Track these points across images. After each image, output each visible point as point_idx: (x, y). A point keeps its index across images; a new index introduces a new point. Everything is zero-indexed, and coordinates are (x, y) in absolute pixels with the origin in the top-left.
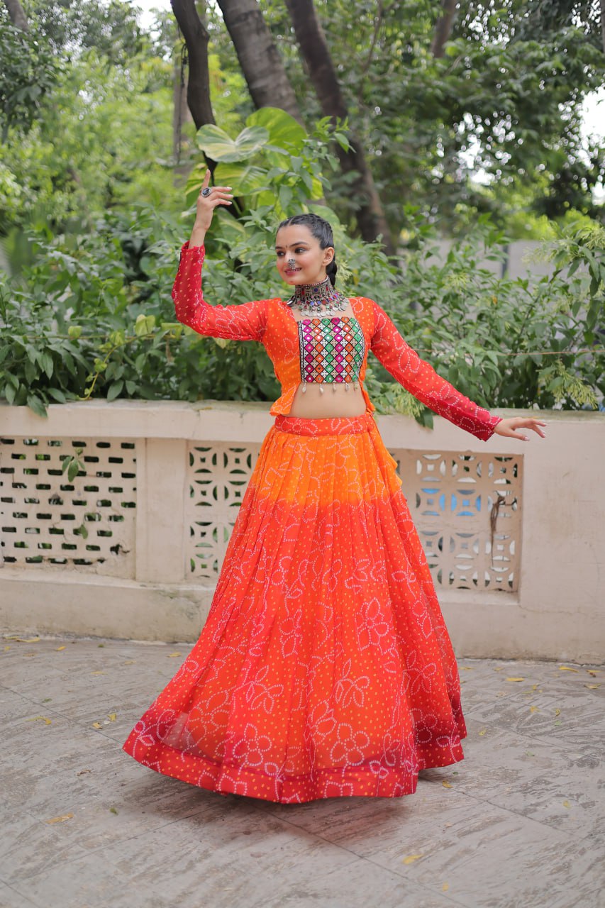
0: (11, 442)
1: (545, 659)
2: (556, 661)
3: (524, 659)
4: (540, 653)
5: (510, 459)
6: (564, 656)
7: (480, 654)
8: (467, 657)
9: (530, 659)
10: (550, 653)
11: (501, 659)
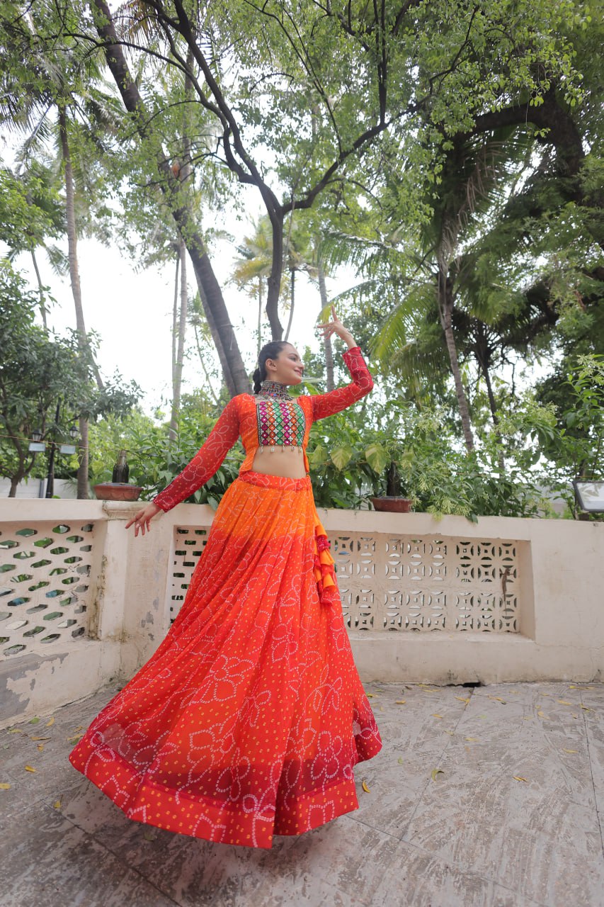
0: (184, 532)
1: (553, 681)
2: (561, 681)
3: (541, 681)
4: (551, 676)
5: (510, 545)
6: (565, 677)
7: (513, 679)
8: (505, 682)
9: (545, 681)
10: (555, 675)
11: (526, 682)
